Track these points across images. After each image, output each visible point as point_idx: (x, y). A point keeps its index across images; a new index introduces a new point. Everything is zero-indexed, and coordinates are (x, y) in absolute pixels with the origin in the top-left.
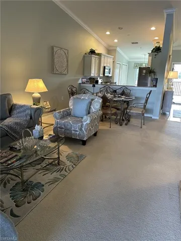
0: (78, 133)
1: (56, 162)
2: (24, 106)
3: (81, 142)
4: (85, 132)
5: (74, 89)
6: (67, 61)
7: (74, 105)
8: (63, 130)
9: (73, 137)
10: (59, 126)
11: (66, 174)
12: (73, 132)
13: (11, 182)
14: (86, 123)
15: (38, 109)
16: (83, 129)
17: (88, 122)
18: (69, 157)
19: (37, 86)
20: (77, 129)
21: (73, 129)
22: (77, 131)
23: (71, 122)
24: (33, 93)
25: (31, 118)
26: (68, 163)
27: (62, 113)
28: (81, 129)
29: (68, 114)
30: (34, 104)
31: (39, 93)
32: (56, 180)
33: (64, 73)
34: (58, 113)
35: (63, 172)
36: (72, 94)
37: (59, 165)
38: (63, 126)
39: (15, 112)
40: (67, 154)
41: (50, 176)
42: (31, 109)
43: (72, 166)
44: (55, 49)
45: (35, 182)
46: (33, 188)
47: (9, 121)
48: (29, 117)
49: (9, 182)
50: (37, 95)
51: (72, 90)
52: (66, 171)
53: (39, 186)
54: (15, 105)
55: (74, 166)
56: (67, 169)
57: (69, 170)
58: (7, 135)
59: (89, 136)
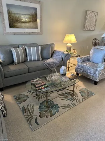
0: (92, 75)
1: (72, 93)
2: (60, 52)
3: (94, 82)
4: (98, 76)
5: (97, 42)
6: (96, 22)
7: (93, 53)
8: (82, 71)
9: (88, 77)
10: (79, 67)
11: (76, 104)
12: (89, 74)
13: (43, 98)
14: (100, 69)
15: (68, 54)
16: (97, 73)
17: (102, 68)
18: (81, 91)
19: (71, 38)
20: (92, 72)
21: (89, 71)
22: (92, 74)
23: (88, 66)
24: (68, 44)
25: (62, 60)
26: (80, 96)
27: (83, 59)
28: (95, 73)
29: (88, 60)
30: (67, 51)
31: (71, 44)
32: (67, 107)
33: (92, 30)
34: (81, 58)
35: (75, 102)
36: (95, 44)
37: (73, 95)
38: (82, 68)
39: (54, 55)
40: (81, 88)
42: (64, 54)
43: (82, 99)
44: (88, 12)
47: (50, 61)
48: (61, 59)
49: (41, 97)
50: (69, 45)
51: (95, 42)
52: (76, 101)
54: (56, 51)
55: (84, 100)
56: (78, 101)
57: (79, 101)
58: (47, 69)
59: (101, 79)
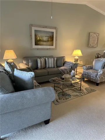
0: (94, 78)
1: (79, 89)
2: (70, 62)
4: (98, 78)
5: (99, 56)
6: (98, 40)
7: (95, 63)
8: (87, 76)
9: (91, 80)
10: (84, 73)
11: (83, 95)
12: (92, 77)
13: (59, 91)
14: (100, 73)
15: (75, 64)
16: (98, 77)
17: (101, 73)
18: (86, 89)
19: (78, 53)
20: (94, 76)
21: (92, 76)
22: (94, 77)
23: (91, 72)
24: (75, 57)
25: (72, 68)
26: (85, 91)
27: (87, 67)
28: (96, 77)
29: (91, 68)
30: (75, 62)
31: (78, 57)
32: (77, 96)
33: (95, 46)
34: (85, 67)
37: (80, 91)
38: (87, 74)
39: (66, 64)
40: (86, 87)
41: (75, 94)
42: (73, 63)
43: (87, 93)
44: (91, 34)
45: (68, 94)
46: (66, 95)
47: (62, 68)
48: (71, 67)
49: (58, 91)
50: (77, 58)
51: (98, 56)
52: (83, 93)
53: (69, 95)
54: (66, 61)
55: (88, 93)
56: (84, 93)
58: (61, 73)
59: (101, 81)
